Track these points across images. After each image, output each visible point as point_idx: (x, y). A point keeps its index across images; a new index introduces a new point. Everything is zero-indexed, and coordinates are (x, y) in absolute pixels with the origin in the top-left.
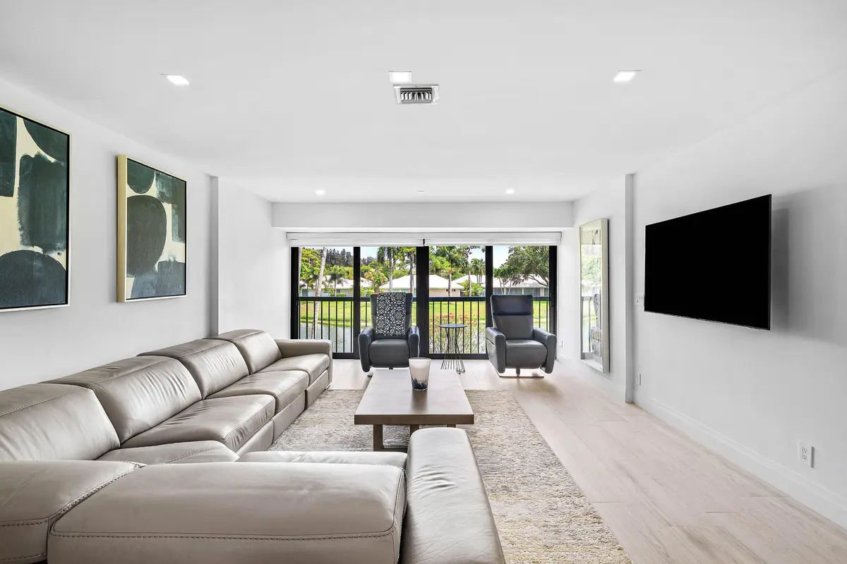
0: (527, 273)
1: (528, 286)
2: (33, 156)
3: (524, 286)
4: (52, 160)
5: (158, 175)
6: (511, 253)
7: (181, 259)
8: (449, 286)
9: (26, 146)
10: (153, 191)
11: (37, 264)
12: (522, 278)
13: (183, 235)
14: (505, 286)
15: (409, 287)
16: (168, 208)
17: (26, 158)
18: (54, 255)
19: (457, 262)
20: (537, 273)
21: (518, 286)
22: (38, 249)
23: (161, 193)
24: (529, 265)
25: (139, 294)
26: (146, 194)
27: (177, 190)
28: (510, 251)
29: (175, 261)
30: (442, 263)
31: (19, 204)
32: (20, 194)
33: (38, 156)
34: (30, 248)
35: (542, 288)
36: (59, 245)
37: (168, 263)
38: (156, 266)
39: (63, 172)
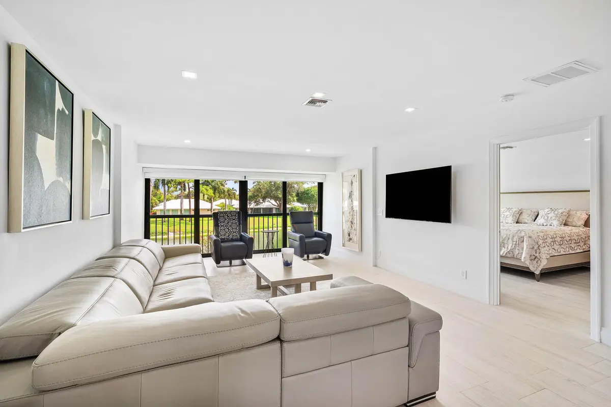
0: (264, 198)
1: (265, 207)
3: (262, 207)
4: (67, 112)
5: (101, 124)
6: (254, 185)
7: (108, 187)
8: (211, 207)
10: (100, 136)
12: (261, 201)
13: (109, 169)
14: (251, 207)
15: (180, 208)
16: (104, 149)
18: (67, 184)
19: (218, 190)
20: (271, 198)
21: (259, 206)
22: (61, 180)
24: (266, 193)
26: (97, 138)
28: (254, 183)
29: (106, 189)
32: (56, 139)
33: (63, 110)
35: (274, 208)
38: (100, 193)
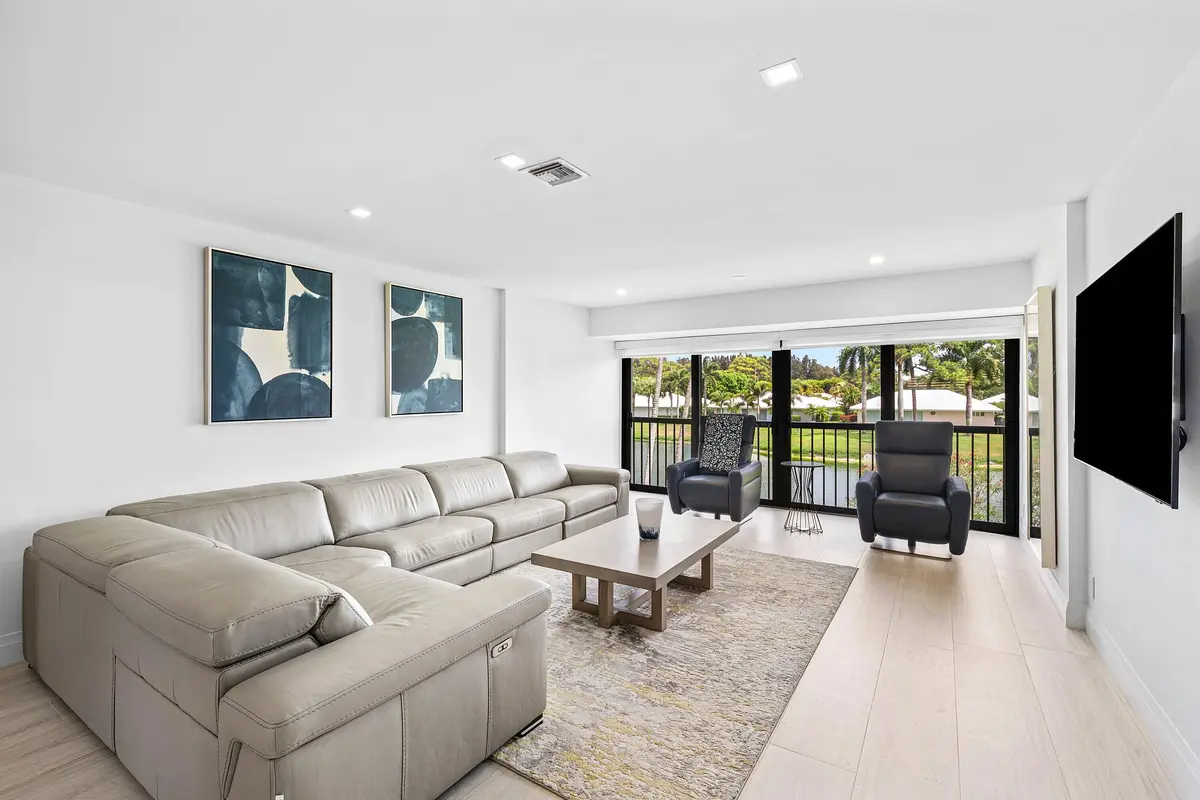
2: (300, 296)
4: (317, 296)
5: (427, 296)
7: (456, 376)
8: (968, 407)
9: (294, 287)
10: (422, 312)
11: (304, 384)
13: (458, 351)
16: (440, 327)
17: (294, 298)
18: (319, 376)
22: (304, 372)
23: (432, 314)
25: (406, 411)
26: (414, 315)
27: (452, 309)
29: (449, 379)
30: (952, 370)
31: (288, 336)
32: (289, 328)
33: (305, 295)
34: (298, 371)
36: (324, 367)
37: (441, 381)
38: (426, 384)
39: (326, 305)
